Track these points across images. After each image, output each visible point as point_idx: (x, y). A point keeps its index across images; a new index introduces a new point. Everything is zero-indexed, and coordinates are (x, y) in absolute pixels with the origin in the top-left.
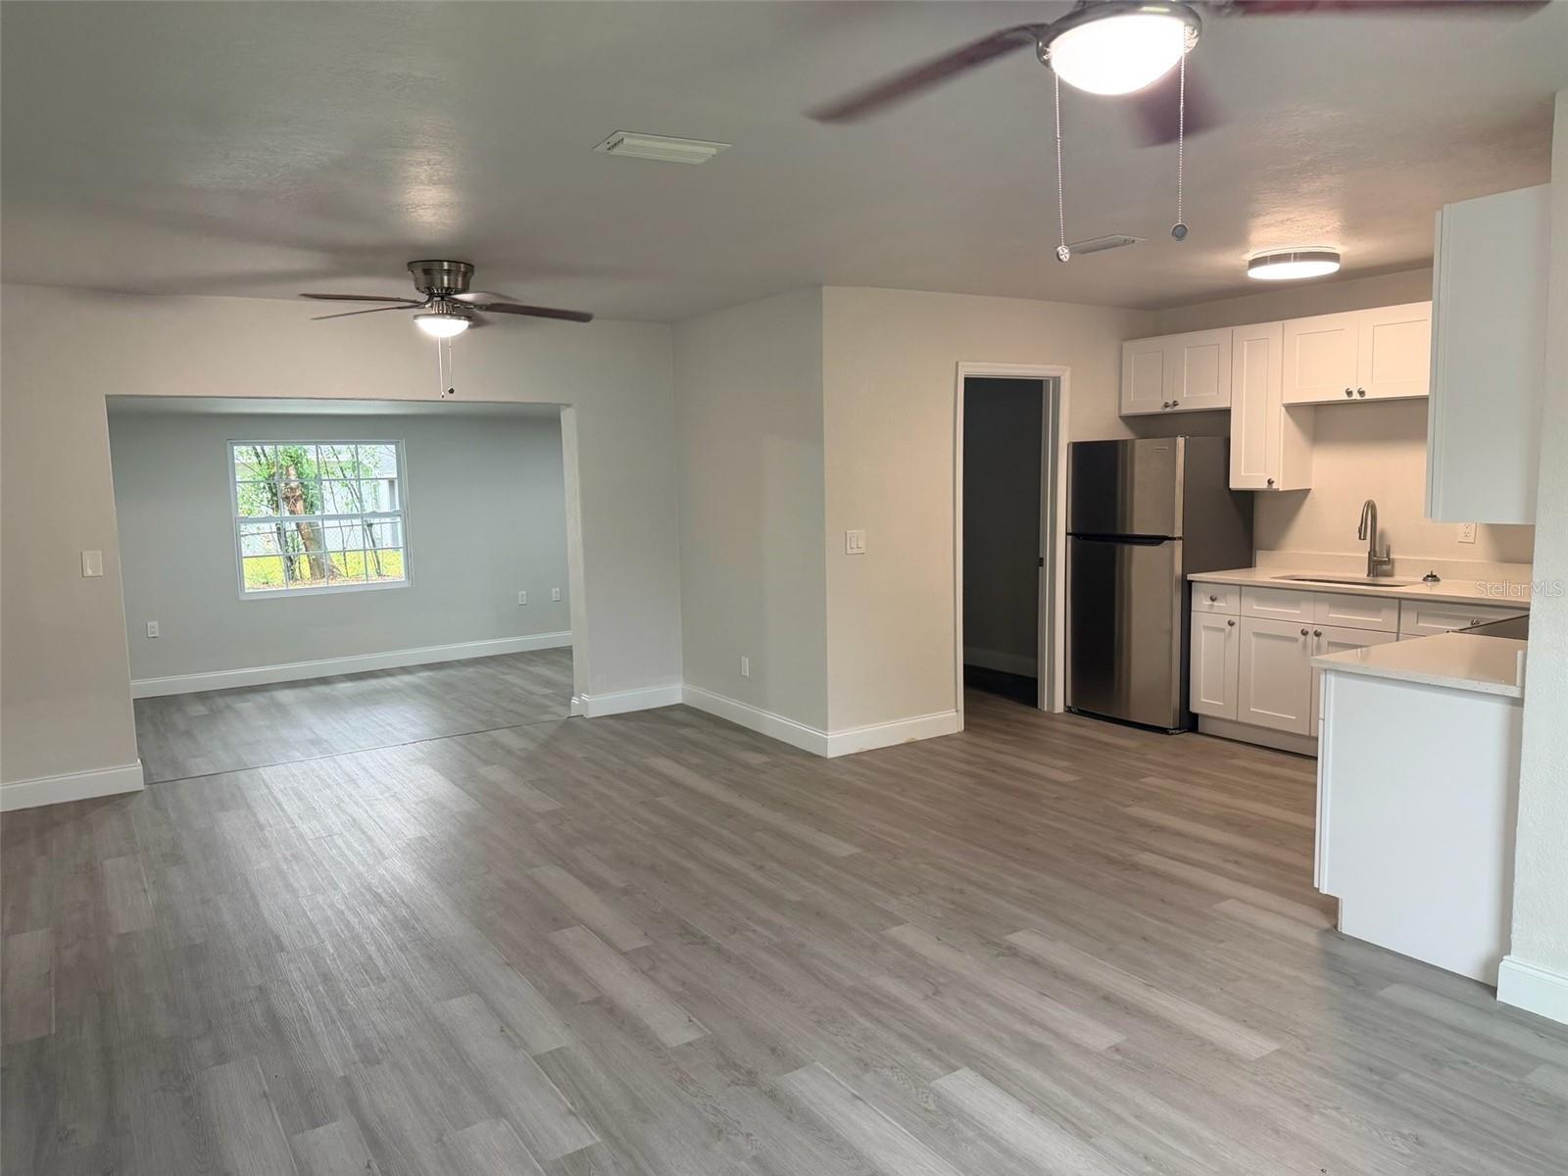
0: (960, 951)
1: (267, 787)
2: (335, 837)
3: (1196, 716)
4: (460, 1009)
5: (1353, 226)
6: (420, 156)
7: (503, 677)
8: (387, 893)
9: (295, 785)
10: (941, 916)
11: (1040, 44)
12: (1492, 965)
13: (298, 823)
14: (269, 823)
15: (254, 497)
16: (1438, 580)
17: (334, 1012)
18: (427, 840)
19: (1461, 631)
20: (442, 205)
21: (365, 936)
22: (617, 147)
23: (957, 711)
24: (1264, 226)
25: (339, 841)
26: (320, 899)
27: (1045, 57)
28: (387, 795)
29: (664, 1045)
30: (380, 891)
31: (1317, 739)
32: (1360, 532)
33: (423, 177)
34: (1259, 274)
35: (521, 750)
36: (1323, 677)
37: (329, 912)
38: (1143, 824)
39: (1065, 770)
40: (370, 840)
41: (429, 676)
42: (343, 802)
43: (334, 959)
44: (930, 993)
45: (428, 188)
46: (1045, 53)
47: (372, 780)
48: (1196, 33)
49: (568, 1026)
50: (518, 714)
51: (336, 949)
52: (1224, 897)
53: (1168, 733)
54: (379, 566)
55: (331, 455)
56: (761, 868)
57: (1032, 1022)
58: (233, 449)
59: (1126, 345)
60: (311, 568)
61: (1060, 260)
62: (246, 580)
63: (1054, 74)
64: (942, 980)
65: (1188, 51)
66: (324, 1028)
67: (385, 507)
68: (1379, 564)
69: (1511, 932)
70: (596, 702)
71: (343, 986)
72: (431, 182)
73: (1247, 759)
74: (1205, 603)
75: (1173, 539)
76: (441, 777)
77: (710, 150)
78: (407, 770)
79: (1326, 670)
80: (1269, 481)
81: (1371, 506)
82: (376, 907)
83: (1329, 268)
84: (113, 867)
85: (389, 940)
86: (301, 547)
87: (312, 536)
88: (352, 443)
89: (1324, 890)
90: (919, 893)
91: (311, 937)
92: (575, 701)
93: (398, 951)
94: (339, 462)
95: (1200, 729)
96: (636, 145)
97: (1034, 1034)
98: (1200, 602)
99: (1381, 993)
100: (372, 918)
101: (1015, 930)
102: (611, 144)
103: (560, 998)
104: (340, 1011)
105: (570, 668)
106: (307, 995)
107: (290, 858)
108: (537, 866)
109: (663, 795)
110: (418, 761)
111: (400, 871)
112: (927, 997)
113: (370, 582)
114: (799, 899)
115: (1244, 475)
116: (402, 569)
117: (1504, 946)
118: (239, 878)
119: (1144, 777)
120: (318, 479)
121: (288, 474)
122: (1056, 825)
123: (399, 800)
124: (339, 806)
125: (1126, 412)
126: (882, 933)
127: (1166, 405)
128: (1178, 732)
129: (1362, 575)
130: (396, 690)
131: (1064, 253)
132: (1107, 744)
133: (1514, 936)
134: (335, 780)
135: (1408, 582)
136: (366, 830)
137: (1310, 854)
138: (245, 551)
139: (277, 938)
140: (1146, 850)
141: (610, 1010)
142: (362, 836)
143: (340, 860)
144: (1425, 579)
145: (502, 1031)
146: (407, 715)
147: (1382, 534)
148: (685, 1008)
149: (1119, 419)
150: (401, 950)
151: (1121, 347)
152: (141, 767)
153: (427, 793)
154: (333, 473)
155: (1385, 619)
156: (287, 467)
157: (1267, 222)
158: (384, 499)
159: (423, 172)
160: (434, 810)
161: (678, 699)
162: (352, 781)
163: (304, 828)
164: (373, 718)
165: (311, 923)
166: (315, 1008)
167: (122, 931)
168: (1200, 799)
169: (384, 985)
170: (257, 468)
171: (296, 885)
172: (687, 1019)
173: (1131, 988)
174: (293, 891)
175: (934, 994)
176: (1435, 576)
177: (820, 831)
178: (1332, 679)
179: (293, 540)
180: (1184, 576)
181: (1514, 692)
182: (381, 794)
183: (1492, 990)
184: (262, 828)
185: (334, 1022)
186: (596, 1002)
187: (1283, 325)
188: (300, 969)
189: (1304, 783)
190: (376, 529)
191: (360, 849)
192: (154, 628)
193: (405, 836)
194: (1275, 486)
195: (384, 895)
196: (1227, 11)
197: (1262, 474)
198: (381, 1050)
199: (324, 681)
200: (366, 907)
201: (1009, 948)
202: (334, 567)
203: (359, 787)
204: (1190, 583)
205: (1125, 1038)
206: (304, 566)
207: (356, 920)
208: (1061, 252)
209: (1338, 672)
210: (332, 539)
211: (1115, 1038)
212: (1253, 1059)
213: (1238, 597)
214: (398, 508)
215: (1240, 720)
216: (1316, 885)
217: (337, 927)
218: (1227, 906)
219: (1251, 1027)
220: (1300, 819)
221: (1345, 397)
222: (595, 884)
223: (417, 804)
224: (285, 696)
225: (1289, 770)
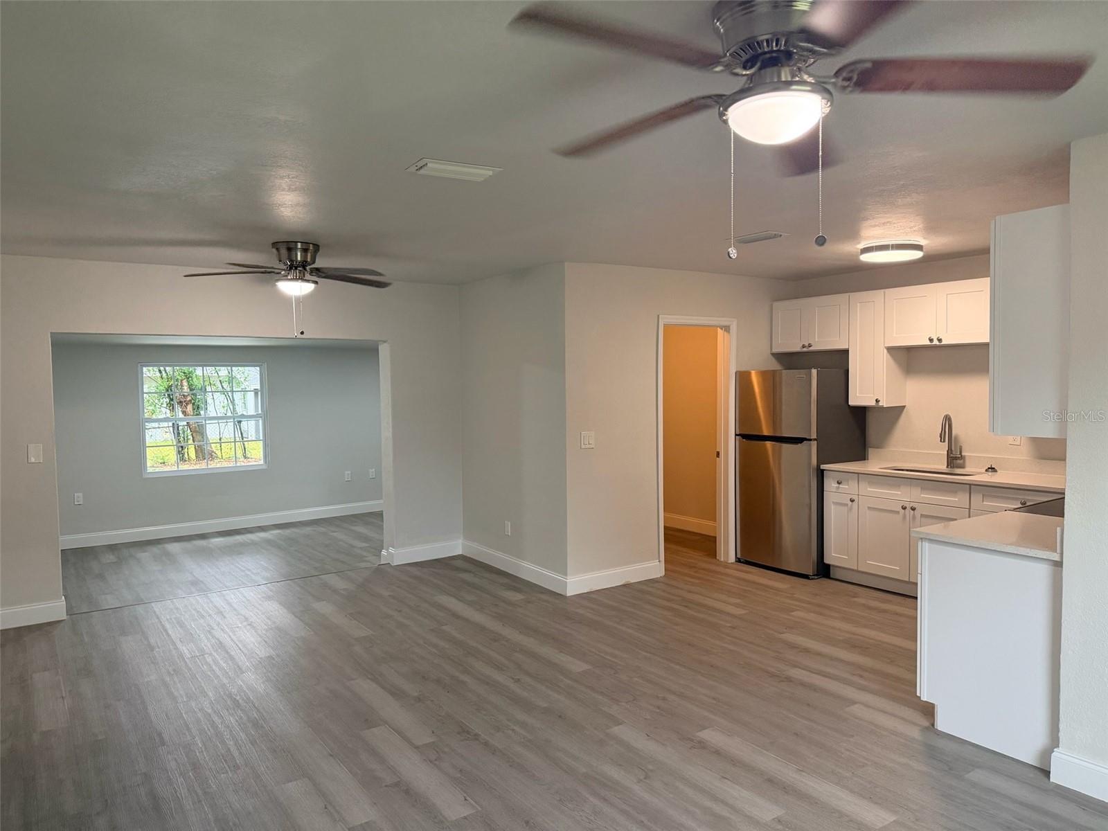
0: (663, 745)
1: (158, 618)
2: (206, 656)
3: (828, 566)
4: (295, 789)
5: (932, 227)
6: (282, 172)
7: (332, 534)
8: (243, 700)
9: (178, 615)
10: (649, 717)
11: (721, 109)
12: (1046, 754)
13: (179, 645)
14: (158, 646)
15: (157, 401)
16: (996, 471)
17: (200, 792)
18: (273, 659)
19: (1015, 510)
20: (297, 205)
21: (226, 733)
22: (423, 169)
23: (659, 561)
24: (871, 226)
25: (209, 660)
26: (193, 704)
27: (724, 118)
28: (245, 623)
29: (446, 819)
30: (238, 698)
31: (916, 584)
32: (941, 437)
33: (284, 186)
34: (868, 258)
35: (344, 589)
36: (920, 543)
37: (199, 715)
38: (793, 646)
39: (737, 605)
40: (232, 658)
41: (279, 533)
42: (213, 629)
43: (202, 751)
44: (642, 777)
45: (287, 193)
46: (724, 115)
47: (235, 612)
48: (829, 104)
49: (375, 804)
50: (343, 562)
51: (204, 744)
52: (854, 703)
53: (809, 579)
54: (245, 451)
55: (213, 372)
56: (518, 681)
57: (715, 798)
58: (142, 369)
59: (776, 304)
60: (196, 452)
61: (730, 257)
62: (148, 460)
63: (730, 129)
64: (650, 767)
65: (824, 115)
66: (192, 806)
67: (251, 412)
68: (955, 459)
69: (1058, 731)
70: (398, 554)
71: (207, 773)
72: (290, 190)
73: (865, 598)
74: (833, 485)
75: (810, 440)
76: (285, 611)
77: (488, 172)
78: (260, 604)
79: (922, 539)
80: (876, 400)
81: (948, 419)
82: (234, 710)
83: (916, 255)
84: (40, 679)
85: (243, 735)
86: (189, 437)
87: (198, 429)
88: (229, 366)
89: (924, 698)
90: (634, 700)
91: (185, 734)
92: (384, 552)
93: (250, 744)
94: (219, 377)
95: (832, 576)
96: (435, 168)
97: (718, 808)
98: (830, 485)
99: (967, 776)
100: (231, 719)
101: (704, 728)
102: (419, 167)
103: (369, 781)
104: (205, 793)
105: (381, 528)
106: (181, 780)
107: (172, 673)
108: (353, 679)
109: (447, 625)
110: (269, 598)
111: (253, 682)
112: (639, 781)
113: (238, 465)
114: (545, 705)
115: (859, 396)
116: (262, 453)
117: (1054, 742)
118: (133, 688)
119: (793, 611)
120: (204, 390)
121: (182, 386)
122: (732, 647)
123: (254, 628)
124: (209, 632)
125: (775, 351)
126: (608, 731)
127: (804, 346)
128: (816, 577)
129: (943, 467)
130: (254, 543)
131: (733, 253)
132: (767, 586)
133: (1061, 735)
134: (207, 612)
135: (975, 472)
136: (229, 651)
137: (913, 669)
138: (149, 441)
139: (160, 735)
140: (795, 666)
141: (407, 792)
142: (226, 656)
143: (209, 673)
144: (986, 470)
145: (326, 808)
146: (262, 563)
147: (956, 438)
148: (462, 789)
149: (771, 356)
150: (252, 744)
151: (772, 305)
152: (64, 603)
153: (274, 623)
154: (214, 385)
155: (959, 499)
156: (182, 381)
157: (873, 224)
158: (249, 405)
159: (284, 183)
160: (279, 636)
161: (459, 551)
162: (220, 613)
163: (184, 649)
164: (237, 565)
165: (186, 722)
166: (186, 790)
167: (44, 729)
168: (833, 628)
169: (239, 771)
170: (160, 380)
171: (176, 693)
172: (463, 799)
173: (788, 773)
174: (174, 699)
175: (645, 778)
176: (994, 468)
177: (561, 652)
178: (926, 545)
179: (184, 432)
180: (818, 466)
181: (1056, 557)
182: (241, 623)
183: (1047, 773)
184: (152, 649)
185: (200, 801)
186: (397, 785)
187: (884, 293)
188: (176, 760)
189: (908, 617)
190: (244, 424)
191: (224, 665)
192: (79, 497)
193: (258, 655)
194: (880, 404)
195: (240, 701)
196: (850, 89)
197: (872, 395)
198: (234, 825)
199: (203, 536)
200: (227, 710)
201: (700, 742)
202: (213, 452)
203: (225, 617)
204: (823, 471)
205: (784, 812)
206: (192, 452)
207: (220, 721)
208: (731, 252)
209: (931, 541)
210: (212, 431)
211: (777, 812)
212: (877, 828)
213: (857, 481)
214: (260, 412)
215: (859, 569)
216: (918, 694)
217: (205, 727)
218: (856, 709)
219: (876, 803)
220: (906, 644)
221: (928, 343)
222: (397, 693)
223: (267, 631)
224: (174, 548)
225: (895, 606)
